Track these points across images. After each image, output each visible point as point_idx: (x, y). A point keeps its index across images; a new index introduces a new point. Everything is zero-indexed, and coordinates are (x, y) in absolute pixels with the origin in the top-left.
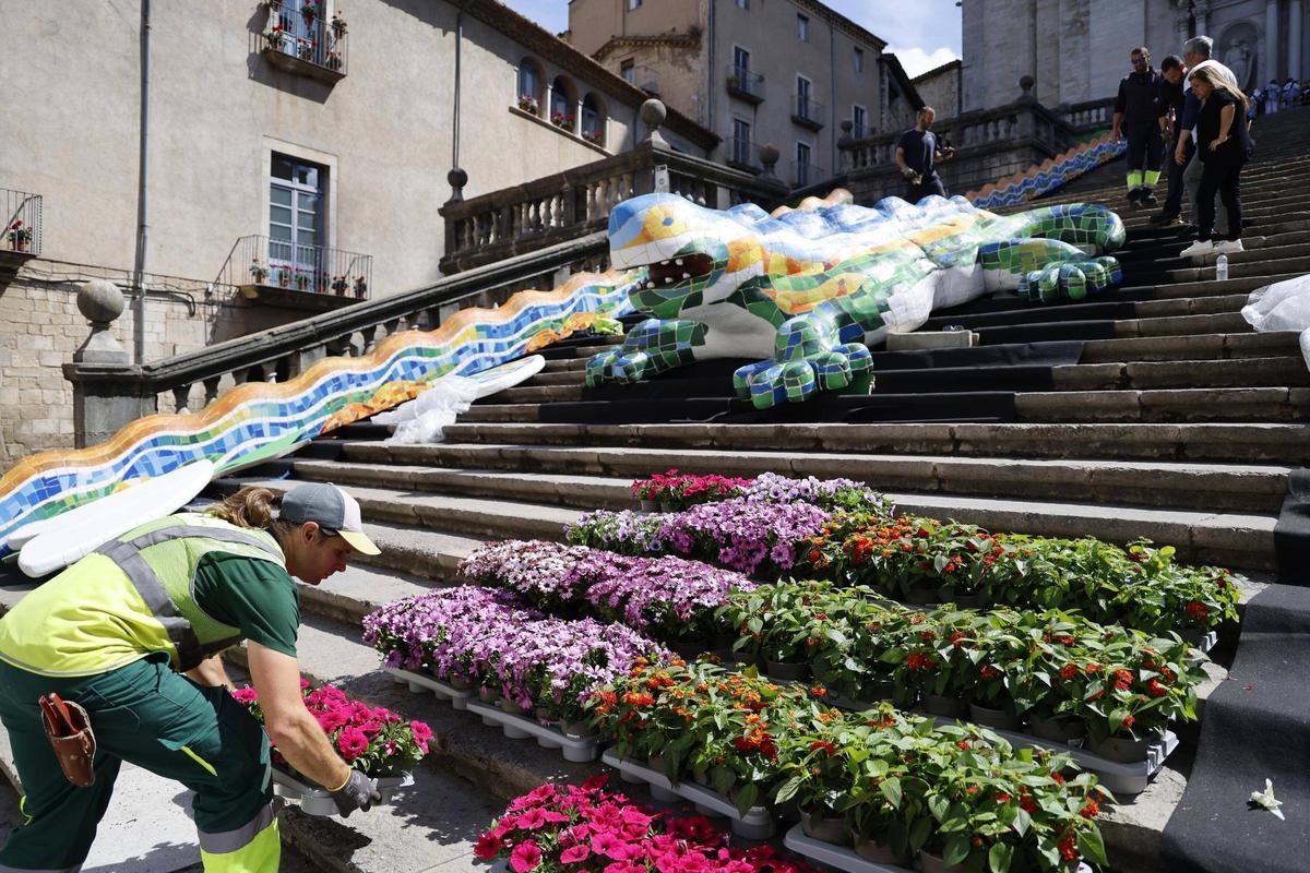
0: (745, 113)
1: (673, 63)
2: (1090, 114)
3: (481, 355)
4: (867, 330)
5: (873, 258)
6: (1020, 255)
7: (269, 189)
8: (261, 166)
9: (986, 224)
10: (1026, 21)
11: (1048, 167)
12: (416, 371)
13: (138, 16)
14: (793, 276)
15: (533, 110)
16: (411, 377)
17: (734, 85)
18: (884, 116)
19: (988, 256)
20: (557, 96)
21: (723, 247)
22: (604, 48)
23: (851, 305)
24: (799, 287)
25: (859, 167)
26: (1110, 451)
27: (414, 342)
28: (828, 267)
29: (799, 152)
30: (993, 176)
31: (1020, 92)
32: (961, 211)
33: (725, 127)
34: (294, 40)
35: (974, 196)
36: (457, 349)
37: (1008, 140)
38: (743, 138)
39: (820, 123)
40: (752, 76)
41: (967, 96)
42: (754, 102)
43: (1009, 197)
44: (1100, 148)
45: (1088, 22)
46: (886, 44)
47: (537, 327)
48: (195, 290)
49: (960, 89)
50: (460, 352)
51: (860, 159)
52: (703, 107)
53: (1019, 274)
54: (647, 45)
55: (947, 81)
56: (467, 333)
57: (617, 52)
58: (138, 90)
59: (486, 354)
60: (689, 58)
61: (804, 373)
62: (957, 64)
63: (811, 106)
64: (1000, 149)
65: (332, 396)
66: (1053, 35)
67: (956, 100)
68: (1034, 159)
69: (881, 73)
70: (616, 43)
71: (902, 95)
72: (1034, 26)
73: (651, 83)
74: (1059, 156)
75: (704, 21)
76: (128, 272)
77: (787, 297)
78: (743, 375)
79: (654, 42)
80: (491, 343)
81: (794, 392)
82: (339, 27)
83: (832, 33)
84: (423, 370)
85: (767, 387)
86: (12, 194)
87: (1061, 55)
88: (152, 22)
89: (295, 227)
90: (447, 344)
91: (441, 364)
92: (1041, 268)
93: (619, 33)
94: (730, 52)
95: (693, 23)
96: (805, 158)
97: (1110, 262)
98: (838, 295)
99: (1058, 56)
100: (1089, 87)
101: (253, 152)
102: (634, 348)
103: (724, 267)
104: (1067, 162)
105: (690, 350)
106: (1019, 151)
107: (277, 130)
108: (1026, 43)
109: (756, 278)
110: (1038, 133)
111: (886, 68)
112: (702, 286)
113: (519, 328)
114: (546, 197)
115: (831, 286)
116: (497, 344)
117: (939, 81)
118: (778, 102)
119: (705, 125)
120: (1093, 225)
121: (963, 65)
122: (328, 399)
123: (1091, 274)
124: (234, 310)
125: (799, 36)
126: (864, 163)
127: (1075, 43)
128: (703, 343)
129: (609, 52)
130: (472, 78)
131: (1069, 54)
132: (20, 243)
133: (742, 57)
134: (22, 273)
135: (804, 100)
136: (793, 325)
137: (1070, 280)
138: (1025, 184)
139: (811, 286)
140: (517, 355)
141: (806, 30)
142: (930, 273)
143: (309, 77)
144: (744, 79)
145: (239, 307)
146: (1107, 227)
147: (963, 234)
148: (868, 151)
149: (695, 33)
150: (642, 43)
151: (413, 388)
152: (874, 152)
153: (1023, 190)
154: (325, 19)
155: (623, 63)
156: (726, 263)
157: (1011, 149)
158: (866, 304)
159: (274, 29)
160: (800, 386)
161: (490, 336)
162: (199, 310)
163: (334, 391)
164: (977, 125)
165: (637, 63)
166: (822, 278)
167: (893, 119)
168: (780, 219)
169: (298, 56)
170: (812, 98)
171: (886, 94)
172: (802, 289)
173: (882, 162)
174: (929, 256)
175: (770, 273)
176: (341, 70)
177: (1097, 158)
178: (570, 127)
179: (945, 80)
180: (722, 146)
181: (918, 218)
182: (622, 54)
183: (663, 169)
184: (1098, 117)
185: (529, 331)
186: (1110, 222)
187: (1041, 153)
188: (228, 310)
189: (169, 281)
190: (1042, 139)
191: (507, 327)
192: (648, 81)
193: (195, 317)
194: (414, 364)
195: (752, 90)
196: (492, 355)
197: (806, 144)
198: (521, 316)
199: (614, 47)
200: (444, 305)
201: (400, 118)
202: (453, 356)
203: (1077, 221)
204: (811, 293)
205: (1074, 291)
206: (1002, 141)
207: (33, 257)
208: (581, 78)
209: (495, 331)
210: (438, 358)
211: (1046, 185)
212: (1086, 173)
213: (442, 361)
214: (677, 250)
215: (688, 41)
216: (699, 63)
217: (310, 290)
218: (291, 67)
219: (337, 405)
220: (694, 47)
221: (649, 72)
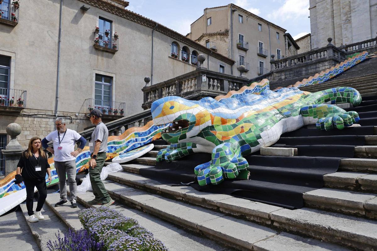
0: (243, 53)
1: (221, 40)
2: (353, 47)
3: (136, 142)
4: (252, 147)
5: (256, 116)
6: (317, 111)
7: (95, 84)
8: (92, 78)
9: (306, 97)
10: (331, 21)
11: (338, 66)
12: (113, 150)
13: (57, 38)
14: (224, 125)
15: (176, 57)
16: (111, 151)
17: (239, 45)
18: (286, 52)
19: (304, 112)
20: (184, 52)
21: (193, 116)
22: (201, 37)
23: (245, 137)
24: (225, 130)
25: (277, 69)
26: (346, 243)
27: (113, 140)
28: (237, 120)
29: (260, 64)
30: (320, 70)
31: (328, 43)
32: (295, 93)
33: (237, 58)
34: (103, 41)
35: (312, 78)
36: (128, 141)
37: (325, 58)
38: (242, 61)
39: (266, 55)
40: (244, 43)
41: (313, 44)
42: (246, 50)
43: (324, 77)
44: (356, 59)
45: (351, 19)
46: (286, 30)
47: (157, 132)
48: (72, 115)
49: (311, 42)
50: (129, 142)
51: (277, 66)
52: (230, 53)
53: (317, 118)
54: (213, 36)
55: (307, 40)
56: (131, 135)
57: (204, 38)
58: (57, 58)
59: (138, 142)
60: (225, 39)
61: (217, 173)
62: (309, 35)
63: (264, 50)
64: (322, 61)
65: (83, 160)
66: (340, 24)
67: (310, 45)
68: (333, 64)
69: (285, 39)
70: (204, 35)
71: (292, 45)
72: (333, 22)
73: (214, 46)
74: (341, 63)
75: (229, 28)
76: (52, 111)
77: (220, 134)
78: (198, 170)
79: (215, 34)
80: (140, 138)
81: (213, 181)
82: (116, 37)
83: (269, 28)
84: (115, 149)
85: (204, 178)
86: (18, 91)
87: (343, 30)
88: (62, 40)
89: (103, 95)
90: (124, 140)
91: (122, 147)
92: (325, 116)
93: (205, 33)
94: (237, 35)
95: (226, 28)
96: (262, 65)
97: (354, 114)
98: (240, 133)
99: (341, 30)
100: (352, 39)
101: (90, 74)
102: (172, 148)
103: (194, 124)
104: (344, 64)
105: (192, 149)
106: (328, 61)
107: (97, 67)
108: (331, 27)
109: (208, 127)
110: (334, 55)
111: (287, 37)
112: (186, 132)
113: (150, 132)
114: (172, 85)
115: (238, 129)
116: (142, 139)
117: (304, 40)
118: (253, 49)
119: (230, 58)
120: (348, 95)
121: (311, 35)
122: (81, 160)
123: (346, 119)
124: (84, 121)
125: (259, 30)
126: (279, 67)
127: (347, 26)
128: (196, 147)
129: (202, 38)
130: (157, 49)
131: (345, 29)
132: (20, 105)
133: (241, 37)
134: (22, 113)
135: (261, 49)
136: (217, 149)
137: (337, 122)
138: (330, 73)
139: (230, 129)
140: (149, 142)
141: (261, 28)
142: (280, 120)
143: (107, 52)
144: (242, 44)
145: (85, 120)
146: (354, 96)
147: (295, 103)
148: (280, 64)
149: (227, 31)
150: (211, 35)
151: (112, 155)
152: (281, 63)
153: (329, 75)
154: (112, 35)
155: (206, 41)
156: (195, 123)
157: (326, 61)
158: (252, 136)
159: (96, 39)
160: (215, 179)
161: (139, 136)
162: (73, 121)
163: (83, 158)
164: (314, 54)
165: (210, 41)
166: (234, 126)
167: (290, 53)
168: (220, 101)
169: (104, 46)
170: (264, 48)
171: (287, 45)
172: (227, 131)
173: (284, 67)
174: (280, 113)
175: (214, 124)
176: (117, 49)
177: (355, 62)
178: (187, 61)
179: (306, 39)
180: (236, 64)
181: (277, 97)
182: (206, 38)
183: (204, 76)
184: (356, 48)
185: (154, 133)
186: (355, 94)
187: (336, 62)
188: (82, 121)
189: (64, 113)
190: (336, 57)
191: (146, 133)
192: (213, 46)
193: (72, 123)
194: (112, 147)
195: (244, 47)
196: (140, 142)
197: (262, 62)
198: (151, 129)
199: (203, 36)
200: (129, 124)
201: (134, 62)
202: (126, 144)
203: (342, 94)
204: (230, 132)
205: (339, 126)
206: (323, 59)
207: (24, 108)
208: (191, 47)
209: (141, 134)
210: (121, 145)
211: (337, 72)
212: (351, 68)
213: (122, 145)
214: (174, 119)
215: (225, 34)
216: (228, 40)
217: (107, 113)
218: (102, 49)
219: (84, 162)
220: (227, 35)
221: (214, 43)
